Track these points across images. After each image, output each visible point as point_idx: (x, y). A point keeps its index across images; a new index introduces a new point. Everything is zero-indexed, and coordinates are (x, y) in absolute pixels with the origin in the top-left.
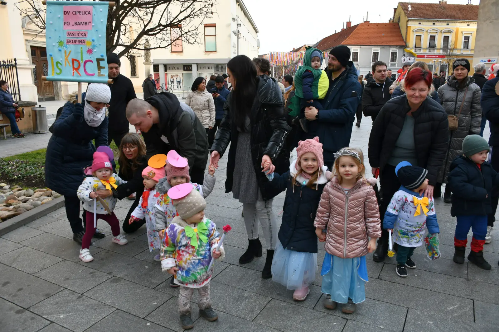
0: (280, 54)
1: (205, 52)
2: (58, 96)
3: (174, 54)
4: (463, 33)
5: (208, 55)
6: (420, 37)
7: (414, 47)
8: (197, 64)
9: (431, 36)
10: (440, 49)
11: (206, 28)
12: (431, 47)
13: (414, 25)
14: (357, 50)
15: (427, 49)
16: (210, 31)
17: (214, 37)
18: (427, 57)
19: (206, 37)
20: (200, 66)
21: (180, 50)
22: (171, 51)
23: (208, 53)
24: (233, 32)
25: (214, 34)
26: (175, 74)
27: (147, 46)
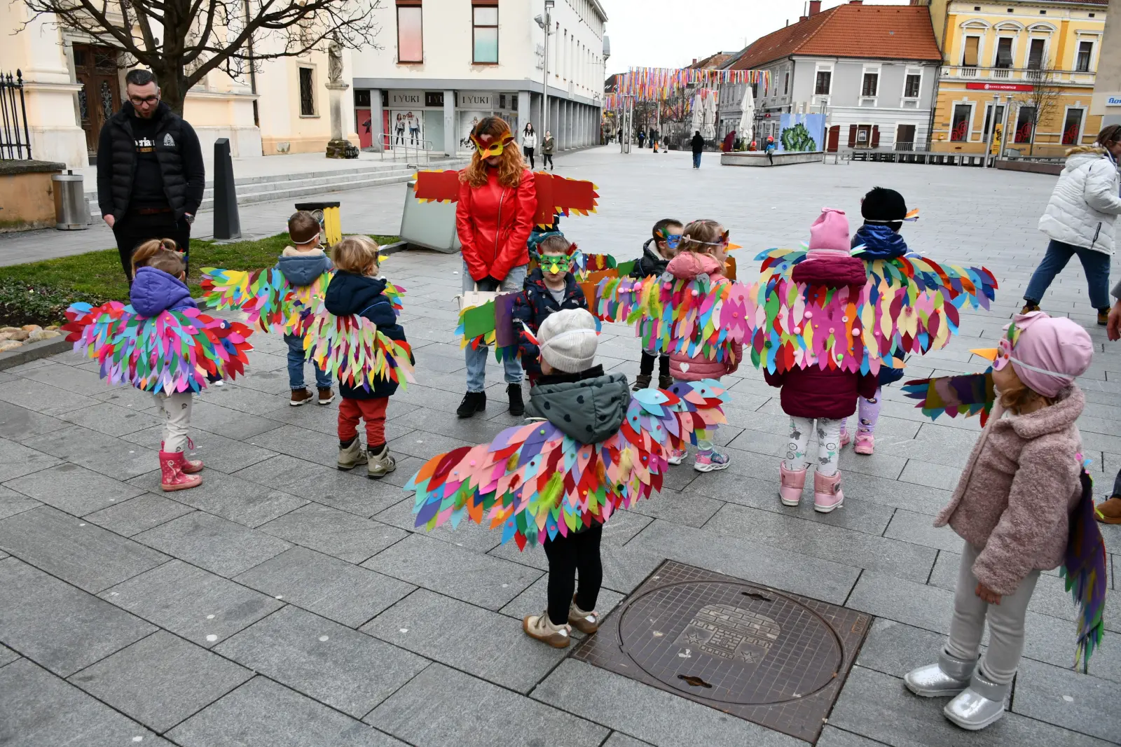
0: (652, 71)
1: (474, 63)
3: (404, 67)
4: (1077, 34)
5: (480, 71)
6: (976, 40)
7: (961, 64)
8: (454, 90)
9: (1002, 40)
10: (1023, 70)
11: (476, 10)
12: (1002, 66)
13: (963, 13)
14: (829, 68)
15: (990, 68)
16: (485, 15)
17: (493, 30)
18: (989, 89)
19: (475, 29)
20: (461, 96)
21: (419, 59)
22: (397, 61)
23: (480, 67)
24: (536, 19)
25: (494, 23)
26: (405, 113)
27: (334, 46)
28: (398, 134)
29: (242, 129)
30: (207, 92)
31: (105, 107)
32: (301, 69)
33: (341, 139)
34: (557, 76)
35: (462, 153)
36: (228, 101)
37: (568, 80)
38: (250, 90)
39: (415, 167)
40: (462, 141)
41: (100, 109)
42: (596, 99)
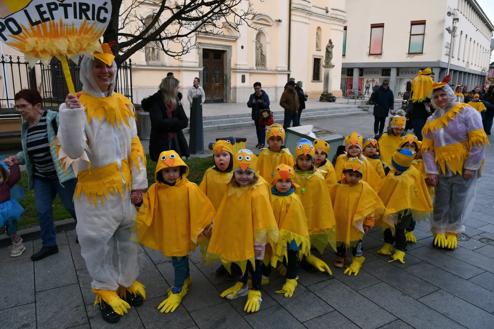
1: (409, 53)
2: (227, 99)
3: (372, 57)
5: (412, 58)
8: (397, 68)
11: (414, 27)
16: (418, 29)
17: (422, 36)
19: (412, 37)
20: (401, 71)
21: (379, 52)
22: (368, 54)
23: (412, 55)
24: (447, 29)
25: (422, 33)
26: (371, 79)
27: (329, 47)
28: (366, 89)
29: (280, 87)
30: (265, 70)
31: (216, 77)
32: (315, 58)
33: (327, 92)
34: (459, 59)
35: (398, 100)
36: (275, 74)
37: (466, 61)
38: (287, 69)
39: (362, 108)
40: (399, 93)
41: (213, 79)
42: (483, 72)
